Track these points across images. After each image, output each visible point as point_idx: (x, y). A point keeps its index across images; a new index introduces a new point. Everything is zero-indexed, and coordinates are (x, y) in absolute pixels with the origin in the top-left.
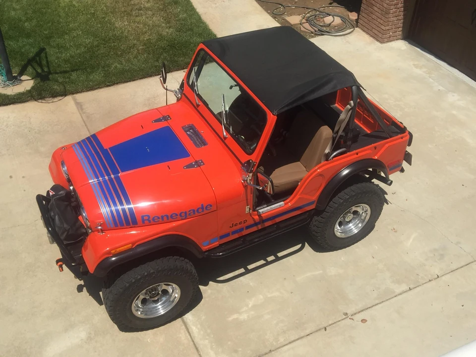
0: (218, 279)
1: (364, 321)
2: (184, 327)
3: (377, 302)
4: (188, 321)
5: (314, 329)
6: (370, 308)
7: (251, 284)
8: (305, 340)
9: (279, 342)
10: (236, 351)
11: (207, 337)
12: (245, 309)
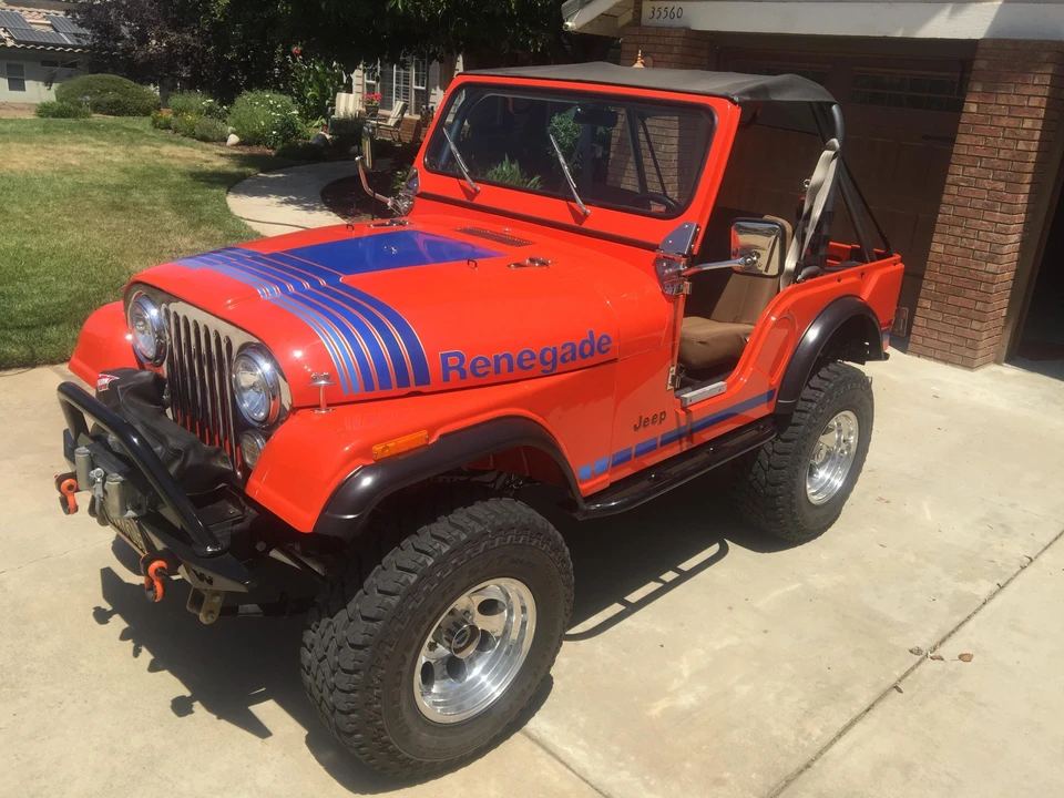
0: (569, 632)
1: (965, 658)
2: (540, 751)
3: (959, 619)
4: (544, 734)
5: (872, 695)
6: (953, 632)
7: (659, 629)
8: (872, 720)
9: (814, 739)
10: (719, 782)
11: (621, 764)
12: (676, 684)
